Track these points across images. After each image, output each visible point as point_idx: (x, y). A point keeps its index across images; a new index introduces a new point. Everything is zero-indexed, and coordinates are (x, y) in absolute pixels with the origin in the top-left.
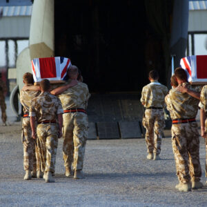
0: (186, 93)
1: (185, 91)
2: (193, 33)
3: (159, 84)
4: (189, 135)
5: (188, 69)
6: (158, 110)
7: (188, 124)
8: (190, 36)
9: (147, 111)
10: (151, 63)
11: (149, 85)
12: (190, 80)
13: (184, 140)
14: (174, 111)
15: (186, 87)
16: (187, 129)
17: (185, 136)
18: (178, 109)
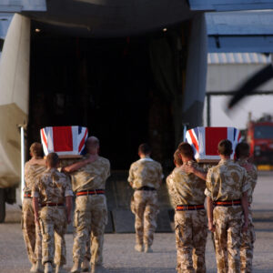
0: (191, 174)
1: (191, 171)
2: (209, 94)
3: (151, 160)
4: (196, 225)
5: (195, 144)
6: (150, 192)
7: (195, 212)
8: (206, 98)
9: (137, 193)
10: (155, 133)
11: (139, 162)
12: (197, 156)
13: (190, 230)
14: (178, 196)
15: (193, 165)
16: (194, 218)
17: (192, 226)
18: (184, 194)
